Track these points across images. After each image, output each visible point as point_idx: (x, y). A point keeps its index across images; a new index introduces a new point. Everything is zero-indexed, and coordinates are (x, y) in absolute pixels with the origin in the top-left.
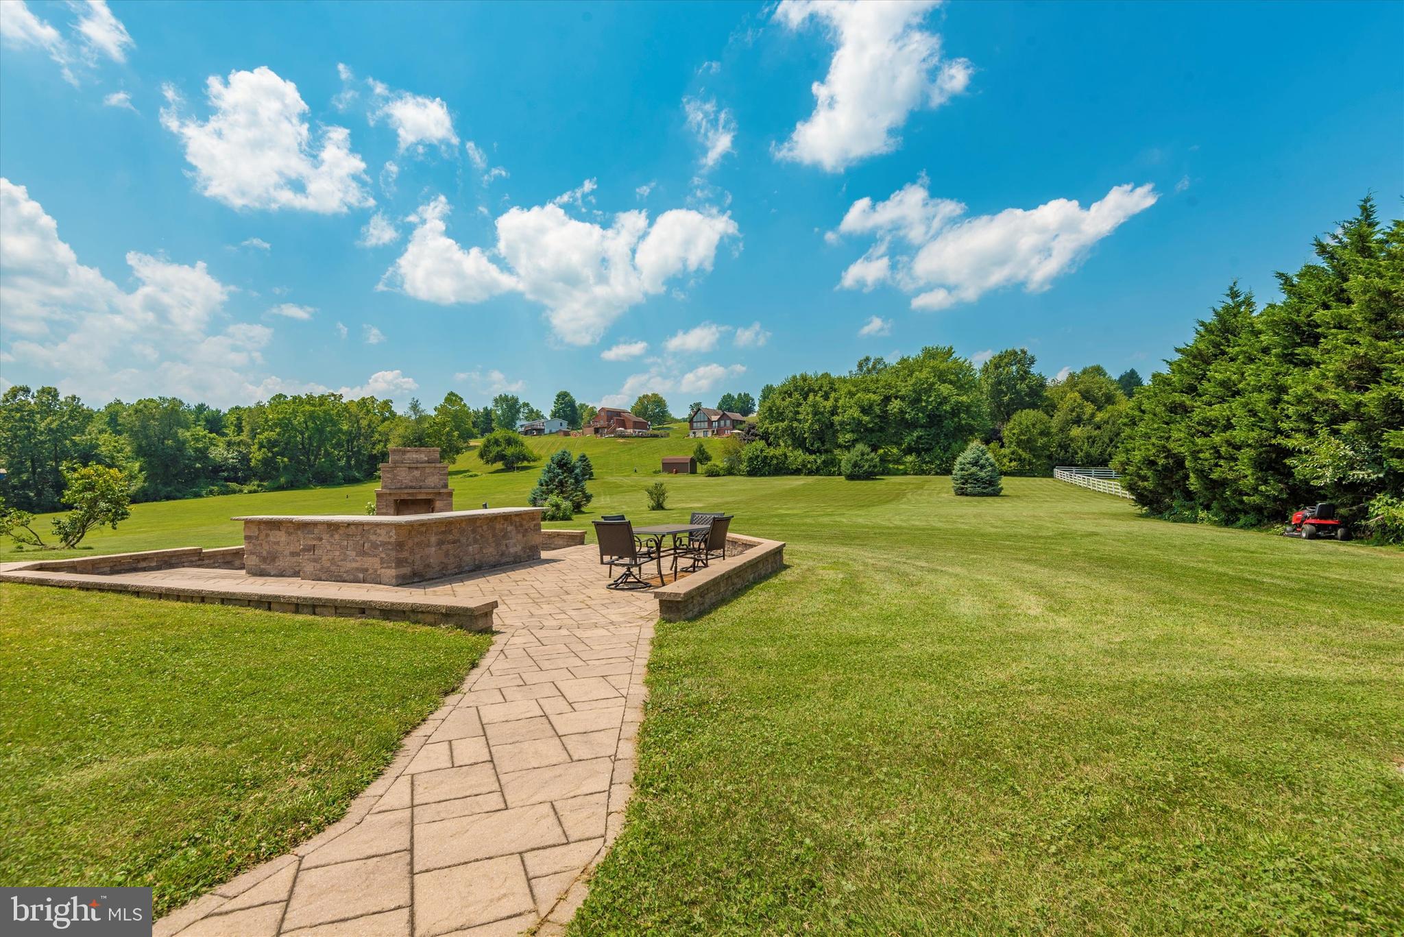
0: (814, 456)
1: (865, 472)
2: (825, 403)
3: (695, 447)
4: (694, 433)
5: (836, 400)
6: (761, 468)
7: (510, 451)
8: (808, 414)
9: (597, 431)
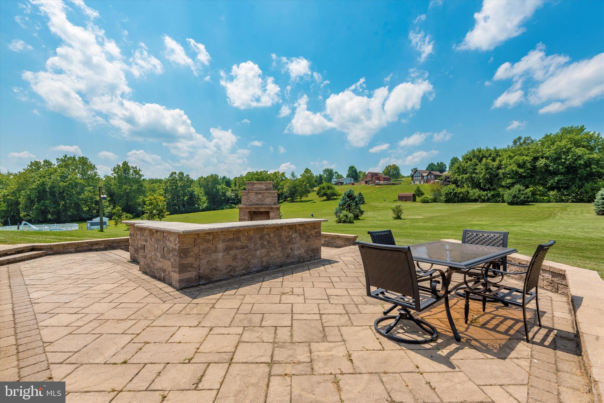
0: (486, 192)
1: (522, 200)
2: (493, 163)
3: (415, 188)
4: (414, 182)
5: (500, 161)
6: (451, 199)
7: (329, 192)
8: (482, 170)
9: (366, 182)
